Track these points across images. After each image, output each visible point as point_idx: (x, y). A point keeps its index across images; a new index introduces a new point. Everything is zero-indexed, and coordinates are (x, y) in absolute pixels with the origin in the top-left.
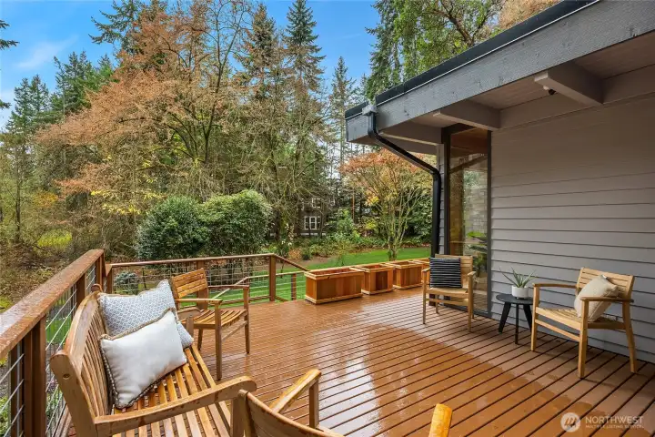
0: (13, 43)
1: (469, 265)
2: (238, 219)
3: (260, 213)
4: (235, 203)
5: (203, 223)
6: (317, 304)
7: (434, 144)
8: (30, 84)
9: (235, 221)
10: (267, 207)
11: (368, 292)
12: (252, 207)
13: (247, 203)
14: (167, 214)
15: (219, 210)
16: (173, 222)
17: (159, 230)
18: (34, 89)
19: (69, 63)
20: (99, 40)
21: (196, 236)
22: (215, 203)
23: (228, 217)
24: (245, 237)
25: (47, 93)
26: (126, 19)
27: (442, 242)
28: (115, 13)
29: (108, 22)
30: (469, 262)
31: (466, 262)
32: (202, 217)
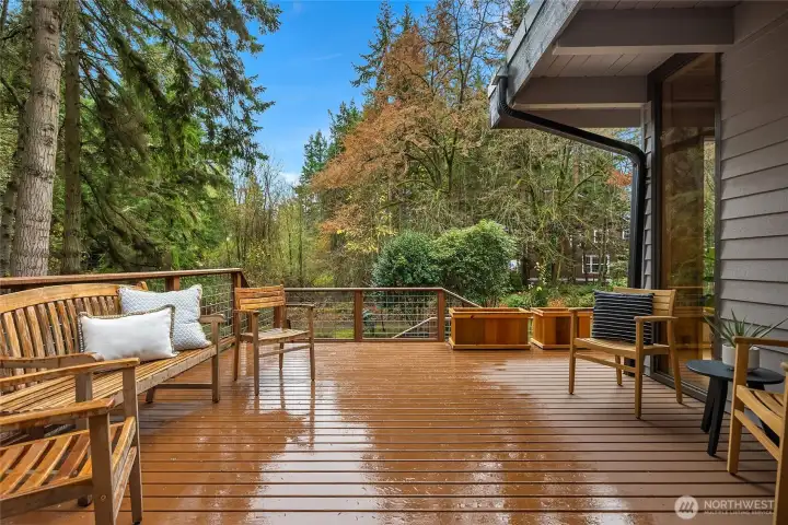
0: (272, 103)
1: (666, 306)
2: (472, 256)
3: (500, 249)
4: (469, 238)
5: (433, 261)
6: (455, 349)
7: (637, 105)
8: (315, 139)
9: (468, 259)
10: (510, 243)
11: (541, 345)
12: (488, 241)
13: (483, 236)
14: (397, 251)
15: (452, 246)
16: (402, 259)
17: (390, 268)
18: (317, 143)
19: (339, 114)
20: (357, 83)
21: (426, 275)
22: (449, 239)
23: (461, 254)
24: (480, 278)
25: (326, 145)
26: (380, 54)
27: (648, 270)
28: (371, 51)
29: (365, 63)
30: (668, 300)
31: (663, 299)
32: (432, 254)
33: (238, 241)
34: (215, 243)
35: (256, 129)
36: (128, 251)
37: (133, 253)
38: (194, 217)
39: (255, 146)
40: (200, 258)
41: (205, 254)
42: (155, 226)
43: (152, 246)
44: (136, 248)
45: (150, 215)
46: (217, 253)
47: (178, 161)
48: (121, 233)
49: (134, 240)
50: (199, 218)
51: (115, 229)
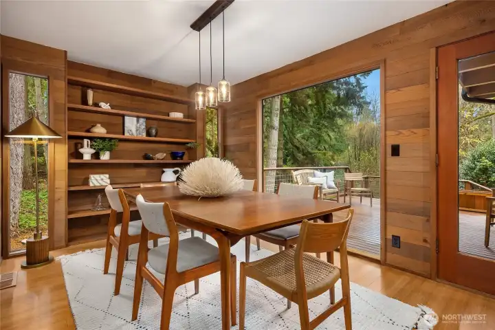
33: (355, 149)
34: (342, 151)
35: (364, 88)
36: (300, 156)
37: (302, 157)
38: (329, 136)
39: (363, 98)
40: (334, 160)
41: (336, 157)
42: (311, 143)
43: (311, 154)
44: (303, 155)
45: (308, 138)
46: (342, 156)
47: (323, 112)
48: (298, 148)
49: (303, 151)
50: (333, 137)
51: (296, 146)
